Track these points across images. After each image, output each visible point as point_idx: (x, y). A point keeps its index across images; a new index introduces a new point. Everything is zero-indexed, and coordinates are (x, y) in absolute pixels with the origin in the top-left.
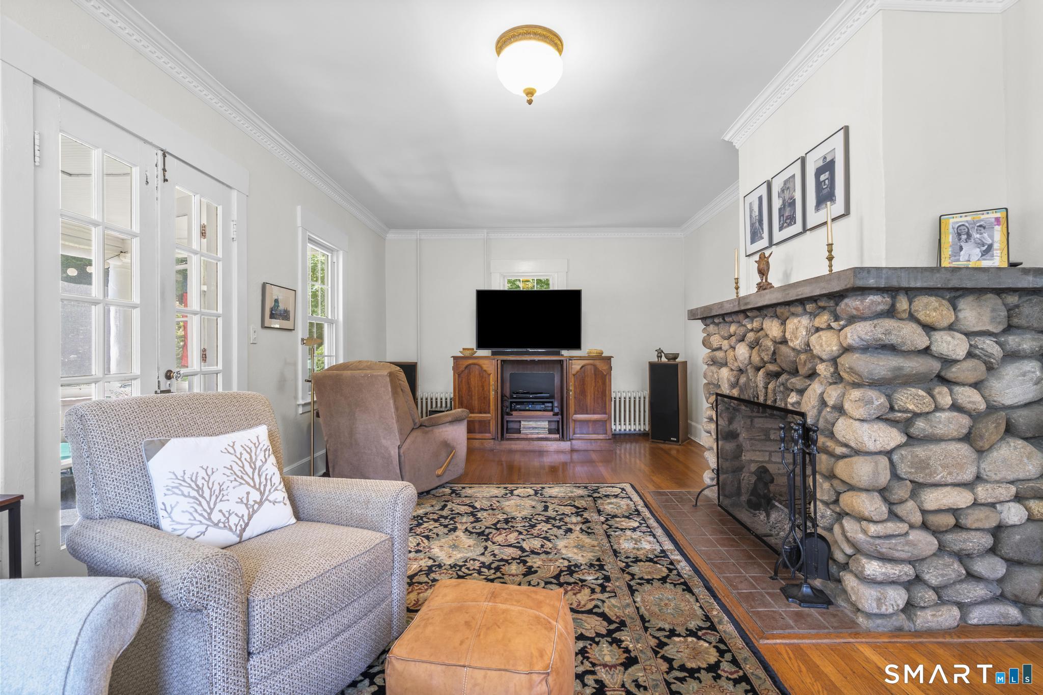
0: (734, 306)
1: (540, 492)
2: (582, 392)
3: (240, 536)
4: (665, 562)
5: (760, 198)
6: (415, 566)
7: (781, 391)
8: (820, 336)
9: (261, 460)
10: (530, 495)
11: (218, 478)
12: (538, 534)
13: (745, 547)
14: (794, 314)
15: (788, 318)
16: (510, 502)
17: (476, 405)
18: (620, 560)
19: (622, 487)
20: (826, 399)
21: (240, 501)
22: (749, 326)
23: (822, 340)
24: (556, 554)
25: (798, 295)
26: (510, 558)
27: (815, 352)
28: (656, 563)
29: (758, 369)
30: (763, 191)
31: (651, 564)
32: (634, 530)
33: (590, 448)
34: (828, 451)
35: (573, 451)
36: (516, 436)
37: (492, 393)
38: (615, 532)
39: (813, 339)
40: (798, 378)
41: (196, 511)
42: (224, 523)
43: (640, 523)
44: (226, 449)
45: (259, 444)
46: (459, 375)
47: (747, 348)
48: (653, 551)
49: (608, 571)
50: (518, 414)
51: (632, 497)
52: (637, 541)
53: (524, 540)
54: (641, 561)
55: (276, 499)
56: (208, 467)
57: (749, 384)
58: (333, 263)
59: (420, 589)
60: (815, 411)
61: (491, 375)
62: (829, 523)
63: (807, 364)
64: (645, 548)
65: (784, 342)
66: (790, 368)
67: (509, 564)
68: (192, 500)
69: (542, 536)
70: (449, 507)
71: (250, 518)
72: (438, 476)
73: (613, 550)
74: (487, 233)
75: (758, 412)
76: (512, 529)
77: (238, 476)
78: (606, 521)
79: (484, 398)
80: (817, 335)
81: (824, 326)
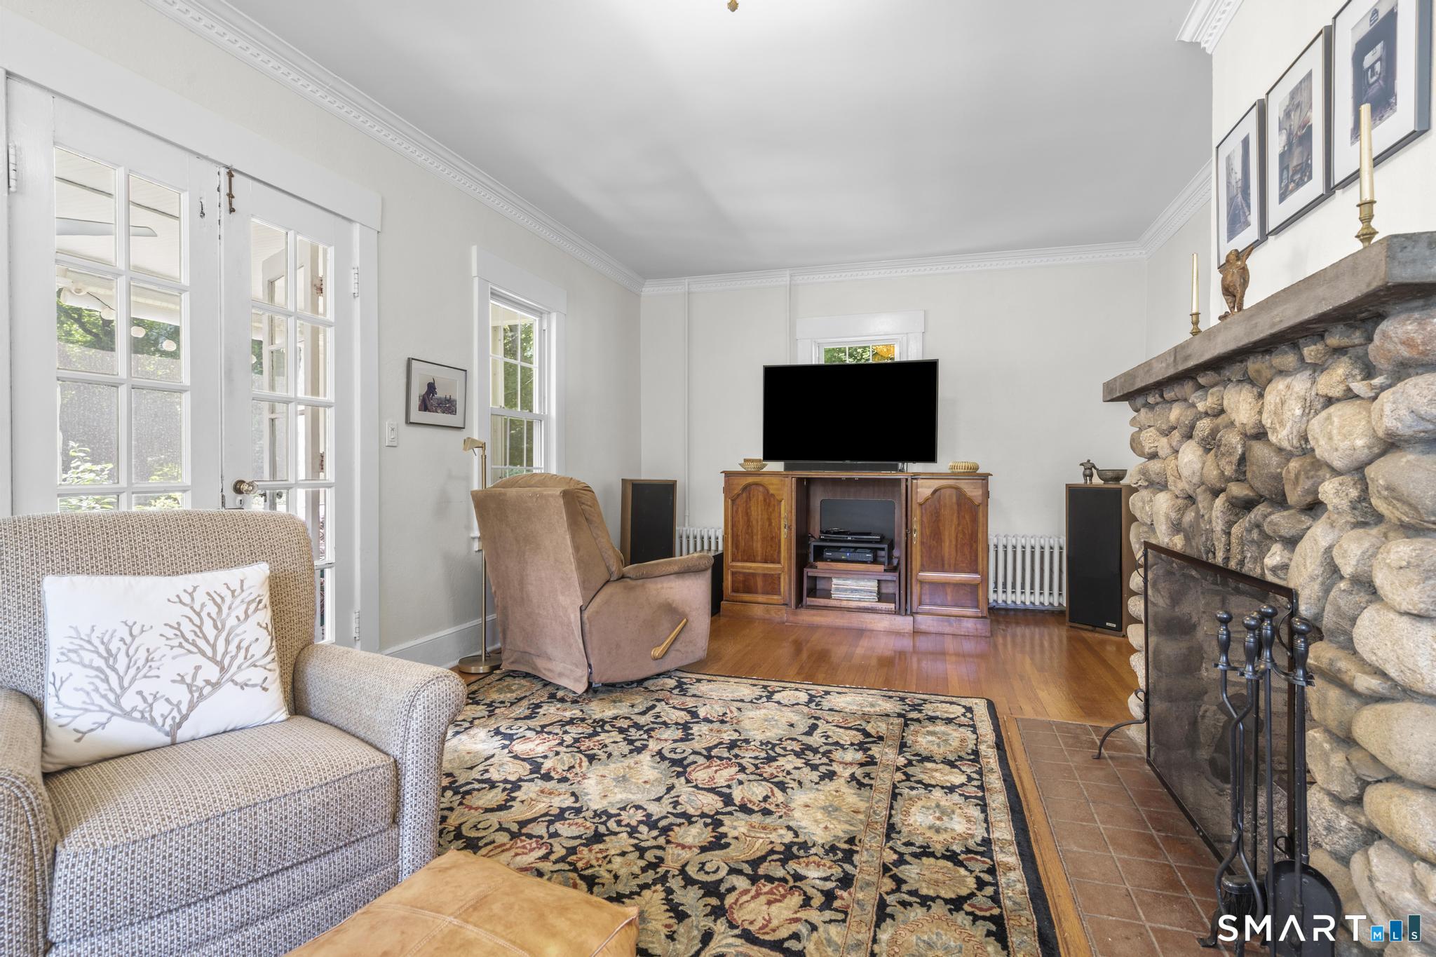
0: (1168, 365)
1: (819, 699)
2: (935, 533)
3: (172, 734)
4: (978, 866)
5: (1246, 142)
6: (543, 805)
7: (1253, 541)
8: (1329, 418)
9: (237, 617)
10: (798, 704)
11: (149, 640)
12: (772, 774)
13: (1171, 860)
14: (1282, 373)
15: (1270, 381)
16: (758, 712)
17: (759, 549)
18: (891, 848)
19: (968, 705)
20: (1338, 561)
21: (179, 678)
22: (1201, 406)
23: (1332, 423)
24: (781, 817)
25: (1274, 325)
26: (698, 813)
27: (1318, 453)
28: (960, 864)
29: (1216, 493)
30: (1251, 126)
31: (950, 864)
32: (951, 789)
33: (947, 630)
34: (1341, 680)
35: (916, 633)
36: (822, 602)
37: (784, 531)
38: (912, 788)
39: (1316, 425)
40: (1286, 513)
41: (97, 690)
42: (142, 712)
43: (969, 777)
44: (178, 596)
45: (243, 591)
46: (733, 501)
47: (1200, 451)
48: (966, 839)
49: (855, 867)
50: (826, 567)
51: (978, 725)
52: (944, 813)
53: (741, 783)
54: (932, 855)
55: (250, 680)
56: (135, 623)
57: (1198, 524)
58: (542, 331)
59: (524, 847)
60: (1316, 586)
61: (783, 502)
62: (1346, 846)
63: (1301, 481)
64: (953, 830)
65: (1260, 435)
66: (1270, 491)
67: (691, 823)
68: (94, 673)
69: (776, 780)
70: (657, 710)
71: (192, 707)
72: (655, 659)
73: (889, 824)
74: (791, 276)
75: (1215, 583)
76: (734, 760)
77: (187, 640)
78: (905, 766)
79: (772, 538)
80: (1324, 414)
81: (1337, 392)
